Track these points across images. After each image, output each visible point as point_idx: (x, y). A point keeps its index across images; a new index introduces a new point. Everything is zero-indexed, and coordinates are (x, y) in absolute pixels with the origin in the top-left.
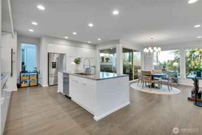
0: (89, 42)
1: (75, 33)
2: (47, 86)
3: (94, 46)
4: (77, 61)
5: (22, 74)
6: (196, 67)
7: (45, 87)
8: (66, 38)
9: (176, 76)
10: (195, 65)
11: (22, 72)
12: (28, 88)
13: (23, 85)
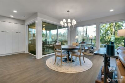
6: (108, 40)
9: (92, 48)
10: (108, 39)
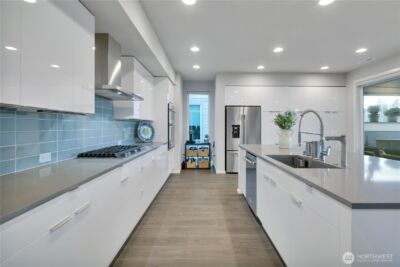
0: (325, 68)
1: (278, 50)
2: (224, 172)
3: (341, 77)
4: (284, 122)
5: (189, 147)
7: (220, 175)
8: (261, 67)
11: (188, 143)
12: (196, 172)
13: (189, 165)
